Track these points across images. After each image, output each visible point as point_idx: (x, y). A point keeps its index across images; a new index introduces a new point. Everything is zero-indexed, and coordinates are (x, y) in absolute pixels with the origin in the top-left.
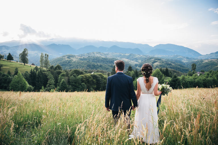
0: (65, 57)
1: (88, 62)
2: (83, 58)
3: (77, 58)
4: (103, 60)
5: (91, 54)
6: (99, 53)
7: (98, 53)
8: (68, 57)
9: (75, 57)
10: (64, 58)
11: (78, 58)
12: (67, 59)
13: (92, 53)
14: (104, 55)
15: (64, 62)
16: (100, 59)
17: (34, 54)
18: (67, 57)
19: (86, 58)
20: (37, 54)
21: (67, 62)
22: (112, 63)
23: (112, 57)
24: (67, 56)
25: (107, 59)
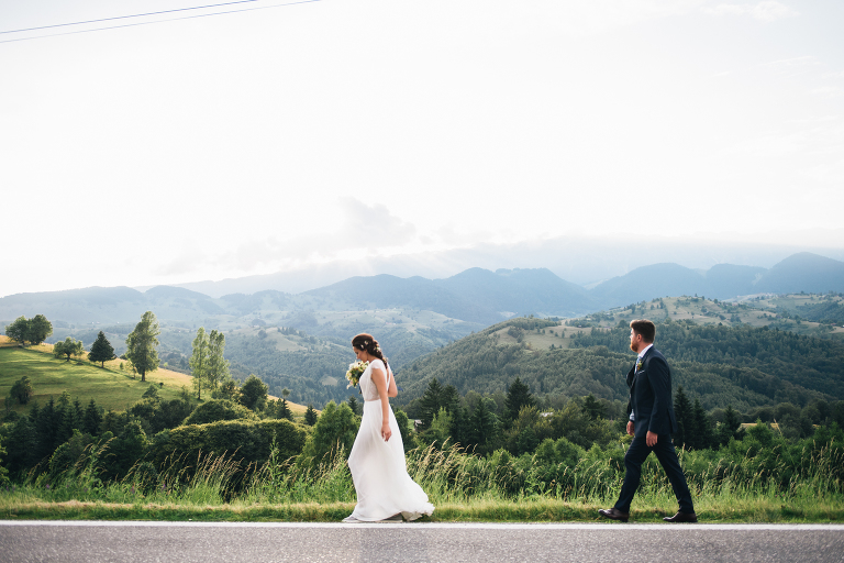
0: (498, 332)
1: (600, 353)
2: (594, 333)
3: (560, 334)
4: (698, 339)
5: (648, 307)
6: (692, 305)
7: (686, 304)
8: (511, 333)
9: (547, 330)
10: (492, 335)
11: (567, 335)
12: (502, 343)
13: (655, 305)
14: (722, 312)
15: (483, 358)
16: (679, 334)
17: (382, 321)
18: (506, 330)
19: (608, 333)
20: (400, 322)
21: (501, 356)
22: (754, 355)
23: (770, 318)
24: (508, 325)
25: (724, 333)
